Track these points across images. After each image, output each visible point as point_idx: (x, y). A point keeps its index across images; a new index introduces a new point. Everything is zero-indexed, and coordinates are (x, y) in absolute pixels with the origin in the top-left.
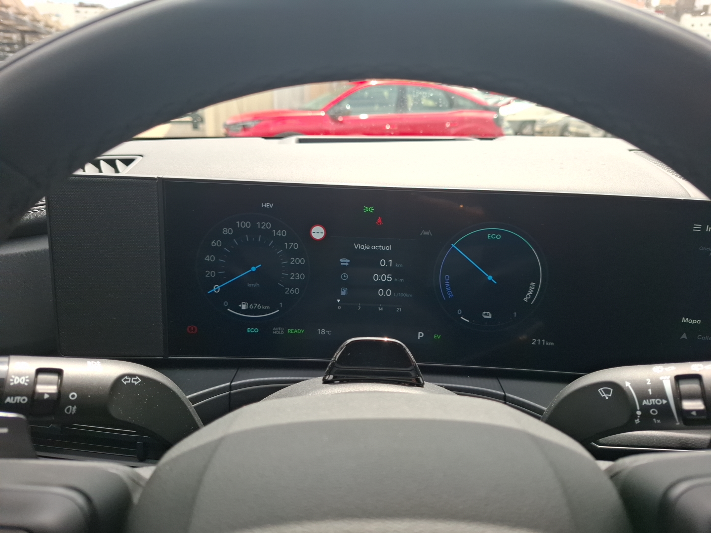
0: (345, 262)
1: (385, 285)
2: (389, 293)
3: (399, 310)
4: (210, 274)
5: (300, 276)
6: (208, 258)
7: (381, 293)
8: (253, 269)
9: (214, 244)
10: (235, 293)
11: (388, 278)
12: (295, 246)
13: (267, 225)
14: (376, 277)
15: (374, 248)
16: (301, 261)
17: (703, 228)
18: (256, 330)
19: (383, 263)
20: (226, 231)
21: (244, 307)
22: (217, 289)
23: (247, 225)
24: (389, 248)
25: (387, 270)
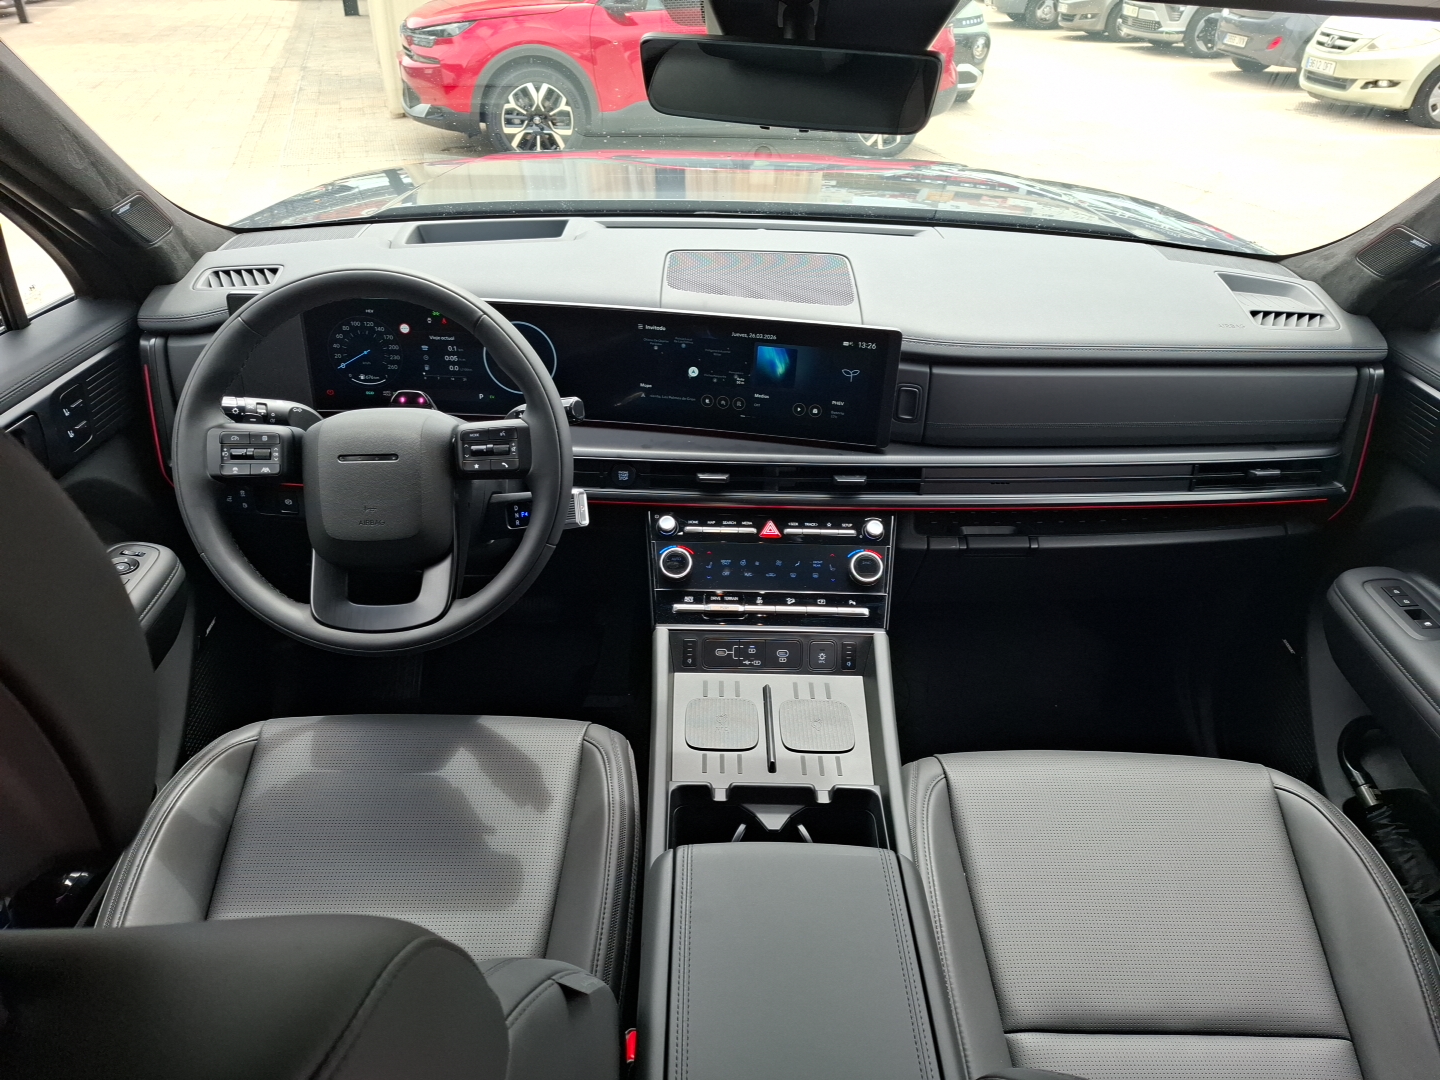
0: (425, 348)
1: (454, 363)
2: (457, 368)
3: (465, 379)
4: (338, 356)
5: (397, 357)
6: (335, 346)
7: (451, 368)
8: (365, 352)
9: (338, 336)
10: (355, 369)
11: (454, 358)
12: (391, 337)
13: (371, 324)
14: (447, 358)
15: (443, 338)
16: (396, 347)
17: (644, 327)
18: (372, 393)
19: (450, 348)
20: (345, 328)
21: (362, 377)
22: (343, 366)
23: (357, 324)
24: (453, 339)
25: (453, 354)
